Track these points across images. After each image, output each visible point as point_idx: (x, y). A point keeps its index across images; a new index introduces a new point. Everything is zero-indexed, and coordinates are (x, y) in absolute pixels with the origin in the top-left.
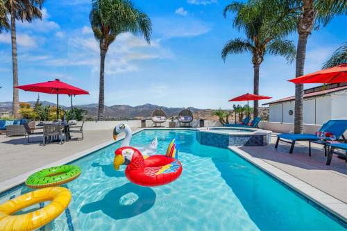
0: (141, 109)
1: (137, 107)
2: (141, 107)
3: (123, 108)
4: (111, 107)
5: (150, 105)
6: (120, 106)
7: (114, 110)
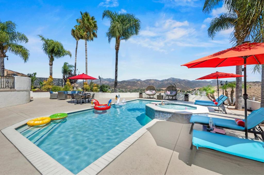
0: (166, 82)
1: (163, 81)
2: (166, 80)
3: (152, 82)
4: (144, 81)
5: (173, 78)
6: (151, 80)
7: (146, 83)
